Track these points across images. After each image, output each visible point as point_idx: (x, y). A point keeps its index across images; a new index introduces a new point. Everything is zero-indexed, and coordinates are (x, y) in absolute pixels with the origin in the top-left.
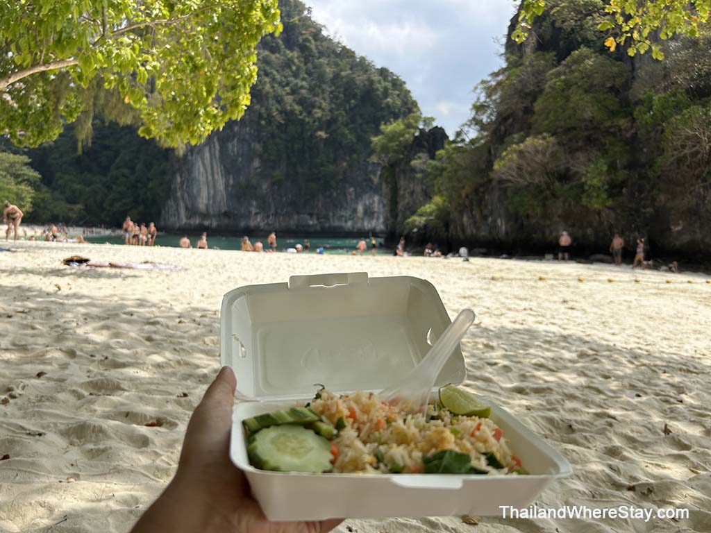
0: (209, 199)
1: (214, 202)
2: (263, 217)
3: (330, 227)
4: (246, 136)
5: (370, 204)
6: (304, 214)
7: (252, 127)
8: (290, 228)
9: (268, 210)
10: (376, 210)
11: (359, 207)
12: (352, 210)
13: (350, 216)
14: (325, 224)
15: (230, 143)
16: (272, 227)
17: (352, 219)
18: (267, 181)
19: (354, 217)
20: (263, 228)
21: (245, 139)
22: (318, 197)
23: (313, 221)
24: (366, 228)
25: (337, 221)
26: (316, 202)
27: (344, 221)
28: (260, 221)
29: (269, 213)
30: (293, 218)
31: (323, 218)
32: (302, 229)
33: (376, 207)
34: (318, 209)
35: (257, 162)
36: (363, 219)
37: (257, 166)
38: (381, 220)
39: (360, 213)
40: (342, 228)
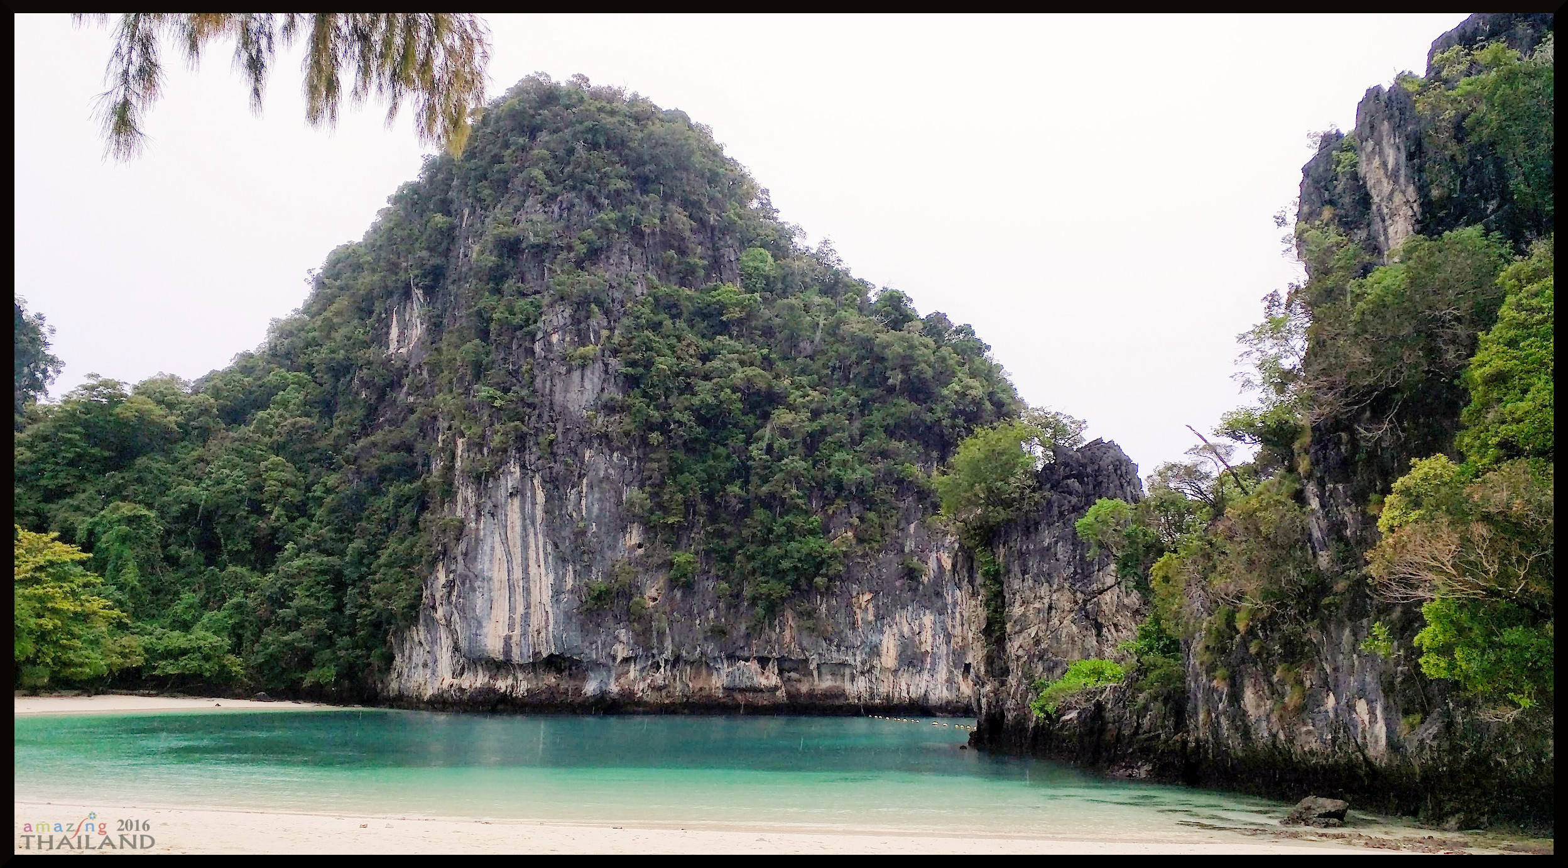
0: (511, 627)
1: (524, 634)
2: (642, 670)
3: (811, 694)
4: (611, 471)
5: (913, 634)
6: (747, 660)
7: (625, 450)
8: (709, 696)
9: (655, 651)
10: (929, 649)
11: (884, 643)
12: (867, 650)
13: (863, 663)
14: (798, 685)
15: (573, 488)
16: (664, 694)
17: (868, 671)
18: (657, 578)
19: (873, 667)
20: (641, 697)
21: (607, 477)
22: (783, 615)
23: (767, 678)
24: (904, 694)
25: (829, 677)
26: (778, 630)
27: (847, 677)
28: (635, 678)
29: (657, 658)
30: (718, 670)
31: (796, 670)
32: (739, 697)
33: (930, 640)
34: (781, 646)
35: (634, 532)
36: (895, 672)
37: (633, 543)
38: (942, 674)
39: (889, 657)
40: (843, 694)
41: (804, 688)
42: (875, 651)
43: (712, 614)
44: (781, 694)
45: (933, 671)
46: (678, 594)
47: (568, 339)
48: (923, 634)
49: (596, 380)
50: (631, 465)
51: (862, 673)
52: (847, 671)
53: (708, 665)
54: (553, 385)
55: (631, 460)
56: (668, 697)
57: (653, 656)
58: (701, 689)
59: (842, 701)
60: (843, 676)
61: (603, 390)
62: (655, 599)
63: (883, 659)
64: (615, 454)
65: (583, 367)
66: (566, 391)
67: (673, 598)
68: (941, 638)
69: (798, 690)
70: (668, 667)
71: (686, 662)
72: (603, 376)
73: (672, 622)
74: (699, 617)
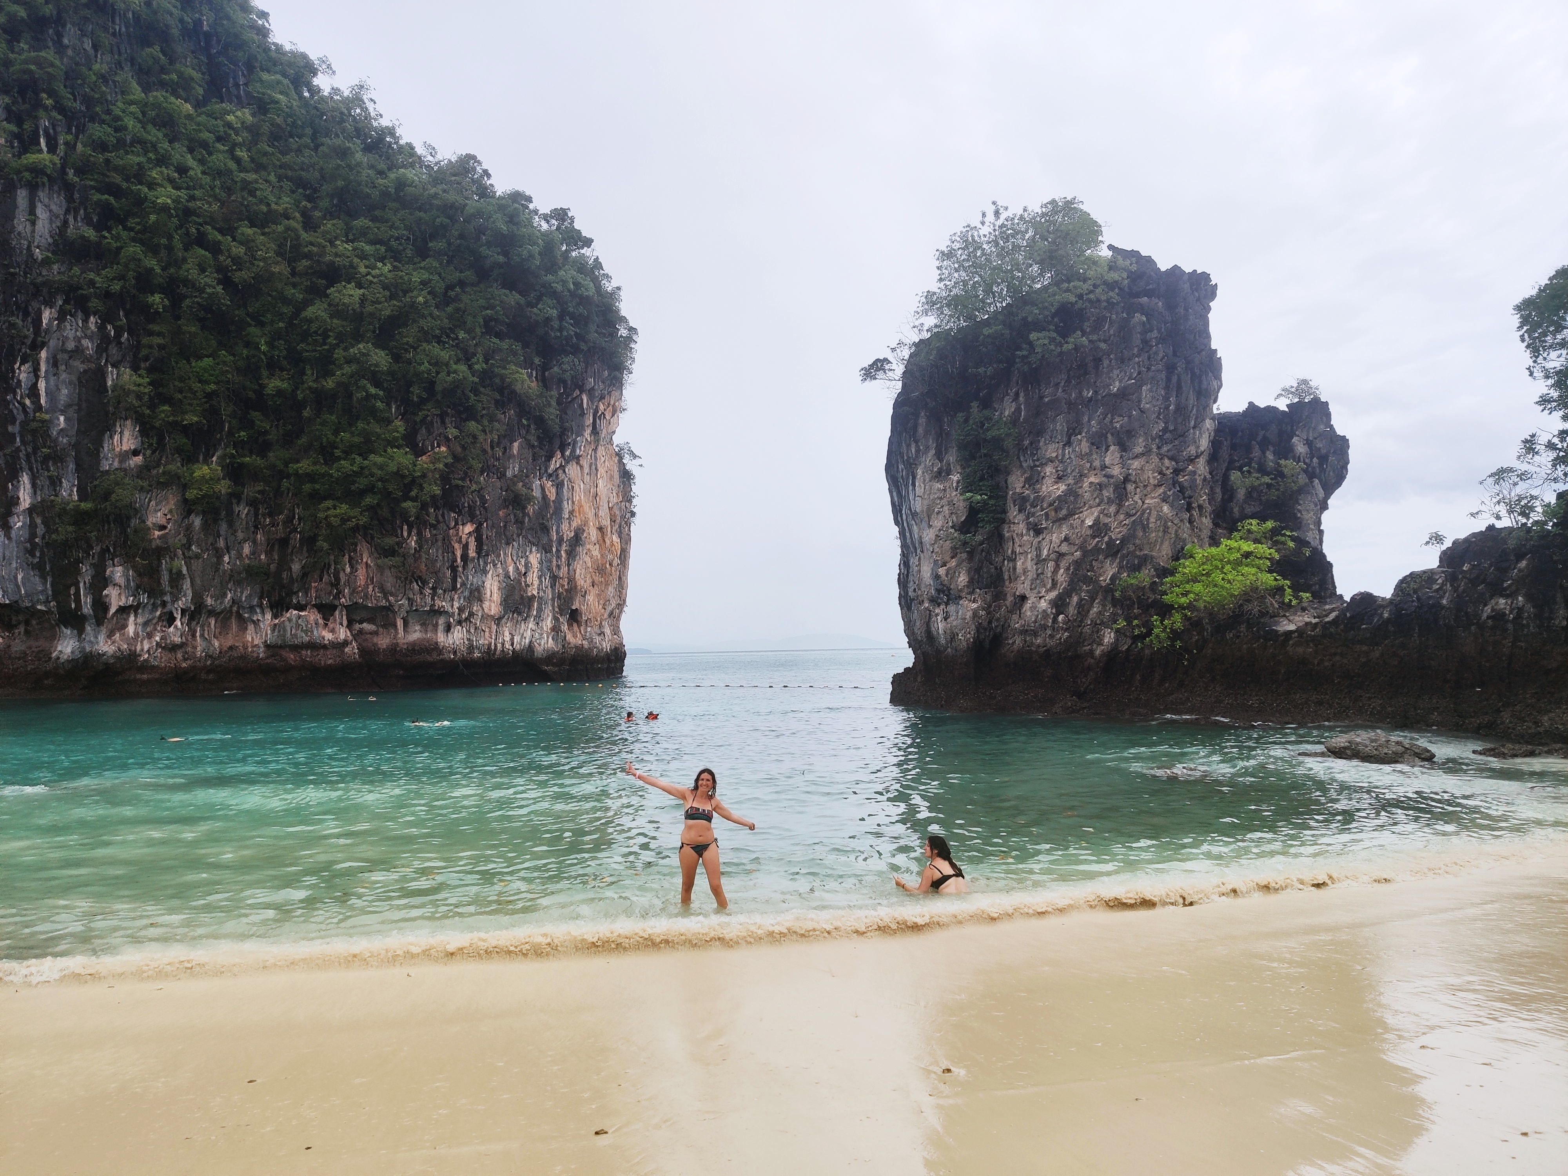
2: (145, 624)
3: (393, 649)
4: (86, 343)
5: (519, 574)
6: (300, 608)
8: (243, 657)
9: (167, 598)
10: (535, 593)
11: (487, 584)
12: (467, 593)
13: (461, 610)
14: (375, 639)
15: (22, 363)
16: (179, 655)
17: (466, 619)
18: (166, 498)
19: (471, 614)
20: (146, 660)
21: (78, 351)
22: (355, 551)
23: (333, 631)
24: (508, 646)
25: (418, 628)
26: (348, 570)
27: (441, 628)
28: (136, 634)
29: (169, 607)
30: (256, 623)
31: (370, 621)
32: (291, 657)
33: (536, 582)
34: (353, 592)
35: (127, 433)
36: (498, 620)
37: (125, 448)
38: (548, 623)
39: (492, 602)
40: (436, 648)
41: (383, 641)
42: (476, 595)
43: (247, 549)
44: (352, 650)
45: (539, 619)
46: (197, 522)
48: (530, 574)
49: (54, 207)
50: (118, 335)
51: (460, 623)
52: (441, 621)
53: (239, 617)
55: (119, 329)
56: (185, 659)
57: (164, 604)
58: (231, 648)
59: (435, 656)
60: (436, 626)
61: (67, 223)
62: (162, 528)
63: (486, 605)
64: (93, 319)
65: (32, 185)
67: (189, 528)
68: (547, 582)
69: (375, 645)
70: (185, 619)
71: (211, 613)
72: (66, 203)
73: (190, 558)
74: (228, 552)
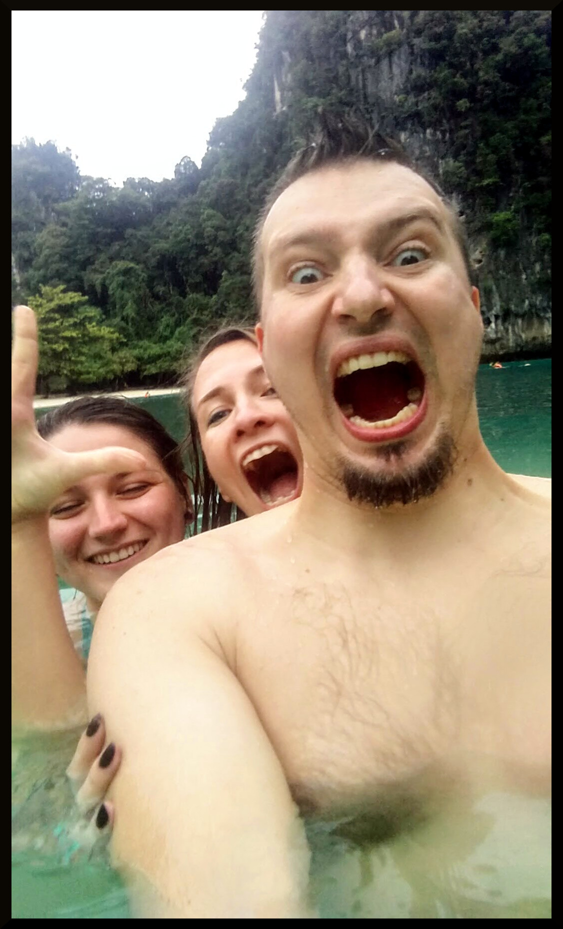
7: (435, 125)
18: (480, 241)
29: (487, 314)
43: (538, 267)
46: (502, 253)
47: (375, 32)
49: (403, 64)
50: (444, 137)
53: (538, 316)
54: (364, 80)
55: (443, 133)
56: (502, 348)
58: (534, 339)
61: (411, 72)
62: (480, 261)
64: (428, 131)
65: (390, 54)
66: (377, 81)
67: (497, 259)
70: (500, 322)
71: (517, 315)
72: (411, 58)
73: (498, 280)
74: (525, 272)
